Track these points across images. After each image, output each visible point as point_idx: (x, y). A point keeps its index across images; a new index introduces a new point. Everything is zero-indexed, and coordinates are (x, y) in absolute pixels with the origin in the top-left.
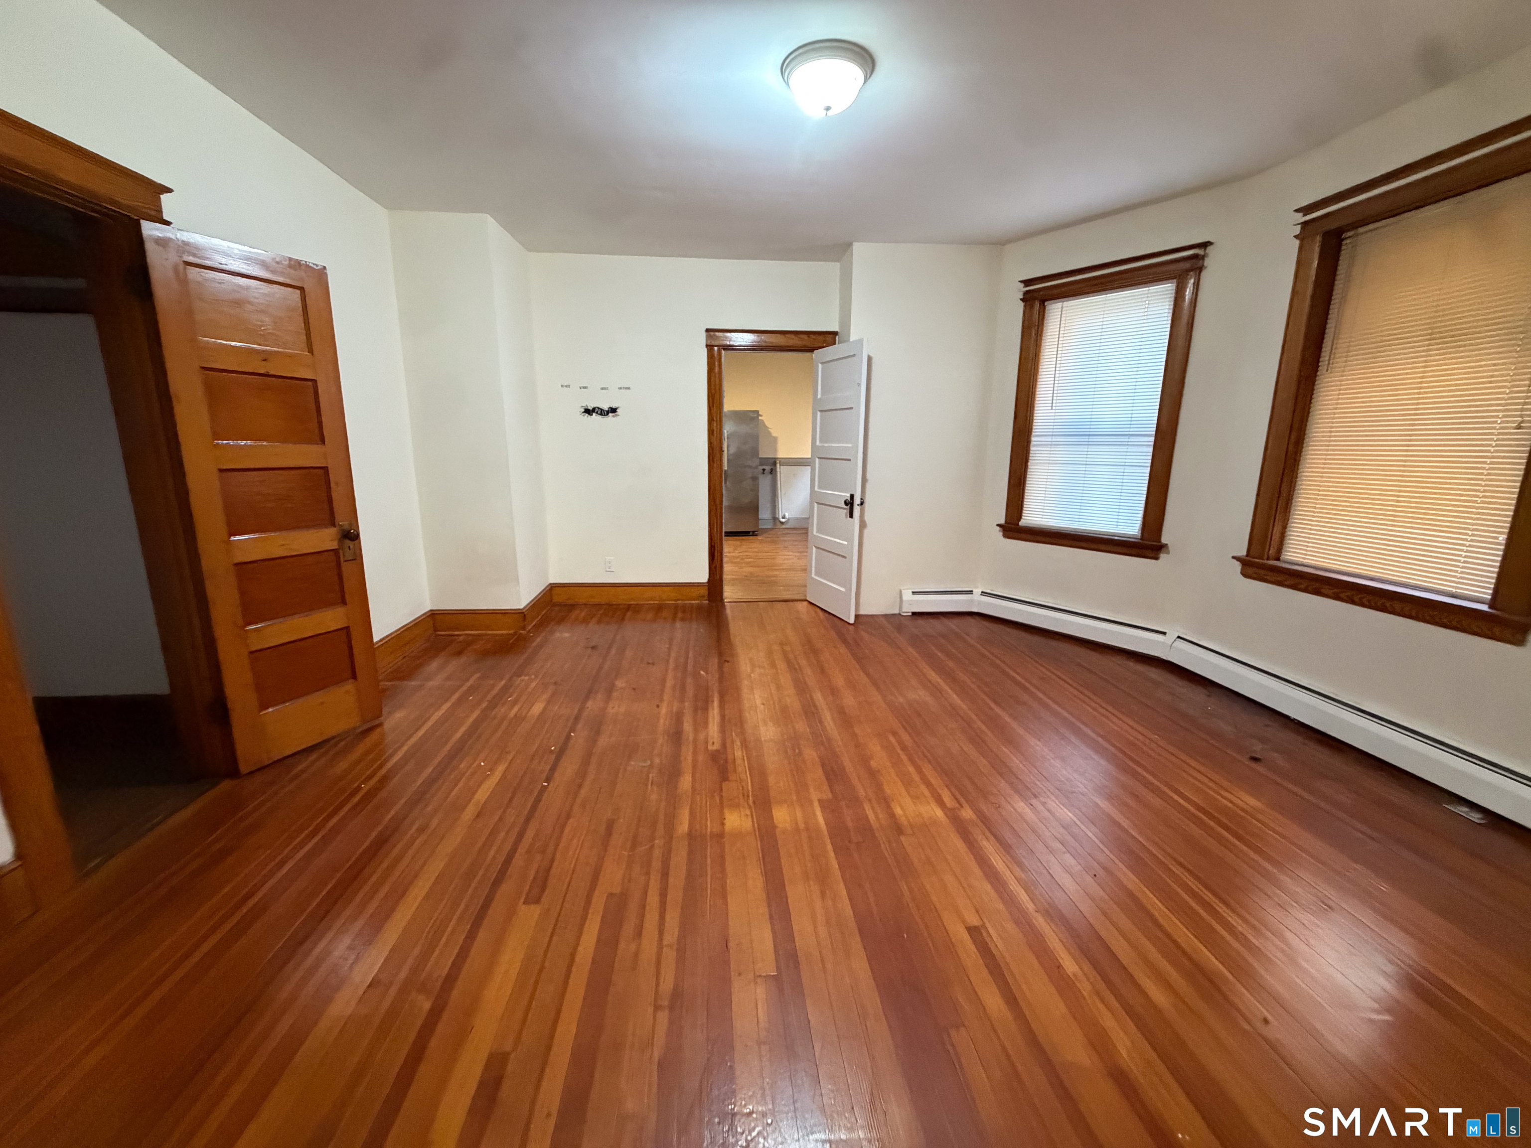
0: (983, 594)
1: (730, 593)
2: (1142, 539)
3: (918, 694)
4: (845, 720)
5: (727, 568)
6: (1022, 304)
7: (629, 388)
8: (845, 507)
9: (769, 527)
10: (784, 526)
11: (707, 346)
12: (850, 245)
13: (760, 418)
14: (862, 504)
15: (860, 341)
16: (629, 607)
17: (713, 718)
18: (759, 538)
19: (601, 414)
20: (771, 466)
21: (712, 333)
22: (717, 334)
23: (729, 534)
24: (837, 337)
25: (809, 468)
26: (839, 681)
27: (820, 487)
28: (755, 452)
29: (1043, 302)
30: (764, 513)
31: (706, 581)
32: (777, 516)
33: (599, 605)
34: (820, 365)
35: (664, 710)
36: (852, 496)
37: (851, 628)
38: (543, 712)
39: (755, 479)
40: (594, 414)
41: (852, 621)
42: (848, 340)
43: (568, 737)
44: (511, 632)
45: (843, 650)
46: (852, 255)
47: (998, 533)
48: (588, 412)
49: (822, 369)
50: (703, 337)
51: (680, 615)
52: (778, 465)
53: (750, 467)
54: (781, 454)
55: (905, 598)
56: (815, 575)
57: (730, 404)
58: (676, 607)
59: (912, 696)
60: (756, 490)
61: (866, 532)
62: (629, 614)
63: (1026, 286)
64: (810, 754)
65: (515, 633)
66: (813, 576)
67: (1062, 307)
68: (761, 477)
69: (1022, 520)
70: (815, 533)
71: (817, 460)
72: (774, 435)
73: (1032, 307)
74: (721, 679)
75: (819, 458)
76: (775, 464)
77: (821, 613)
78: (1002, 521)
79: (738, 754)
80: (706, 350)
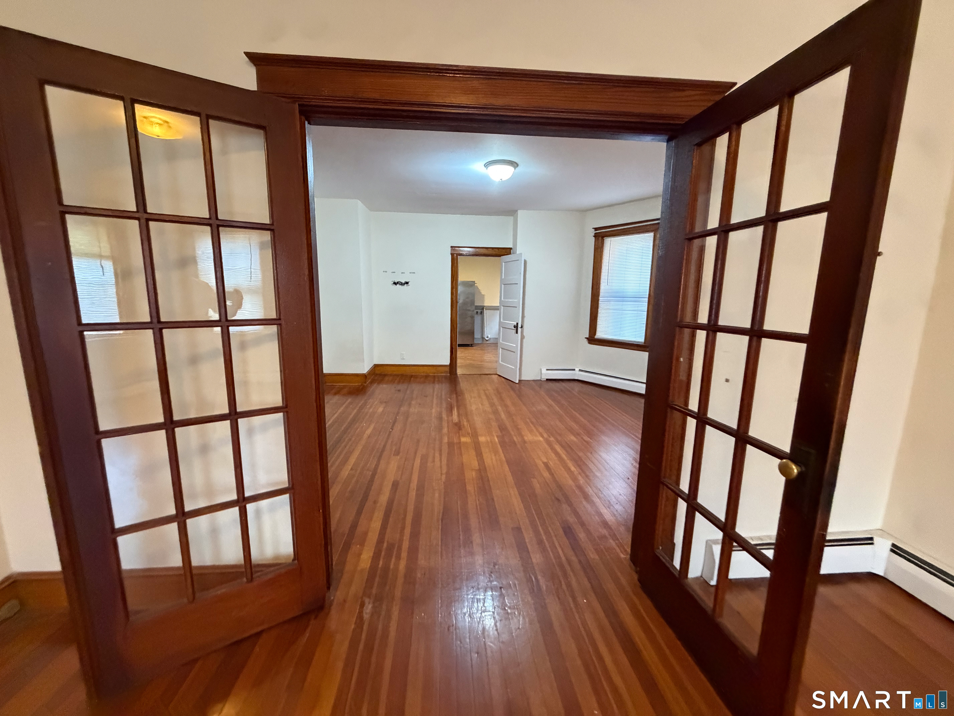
0: (580, 370)
1: (459, 371)
2: (645, 343)
3: (542, 407)
4: (509, 415)
5: (459, 361)
6: (594, 238)
7: (414, 273)
8: (514, 329)
9: (479, 342)
10: (487, 342)
11: (451, 254)
12: (517, 211)
13: (476, 285)
14: (522, 327)
15: (521, 254)
16: (412, 376)
17: (455, 413)
18: (474, 348)
19: (401, 285)
20: (481, 310)
21: (454, 248)
22: (456, 248)
23: (460, 345)
24: (512, 251)
25: (498, 311)
26: (509, 403)
27: (503, 320)
28: (473, 302)
29: (603, 237)
30: (477, 335)
31: (448, 364)
32: (484, 337)
33: (398, 375)
34: (504, 263)
35: (434, 411)
36: (517, 324)
37: (517, 385)
38: (383, 411)
39: (472, 317)
40: (398, 285)
41: (517, 382)
42: (516, 253)
43: (396, 418)
44: (360, 384)
45: (512, 393)
46: (517, 214)
47: (586, 341)
48: (395, 283)
49: (505, 265)
50: (449, 249)
51: (436, 380)
52: (485, 310)
53: (469, 310)
54: (486, 304)
55: (543, 372)
56: (502, 361)
57: (462, 277)
58: (434, 377)
59: (539, 408)
60: (473, 323)
61: (524, 340)
62: (412, 379)
63: (596, 230)
64: (494, 424)
65: (362, 385)
66: (500, 362)
67: (611, 240)
68: (476, 316)
69: (596, 336)
70: (501, 341)
71: (502, 307)
72: (483, 293)
73: (598, 239)
74: (457, 401)
75: (503, 306)
76: (483, 309)
77: (503, 379)
78: (588, 336)
79: (465, 423)
80: (451, 256)
